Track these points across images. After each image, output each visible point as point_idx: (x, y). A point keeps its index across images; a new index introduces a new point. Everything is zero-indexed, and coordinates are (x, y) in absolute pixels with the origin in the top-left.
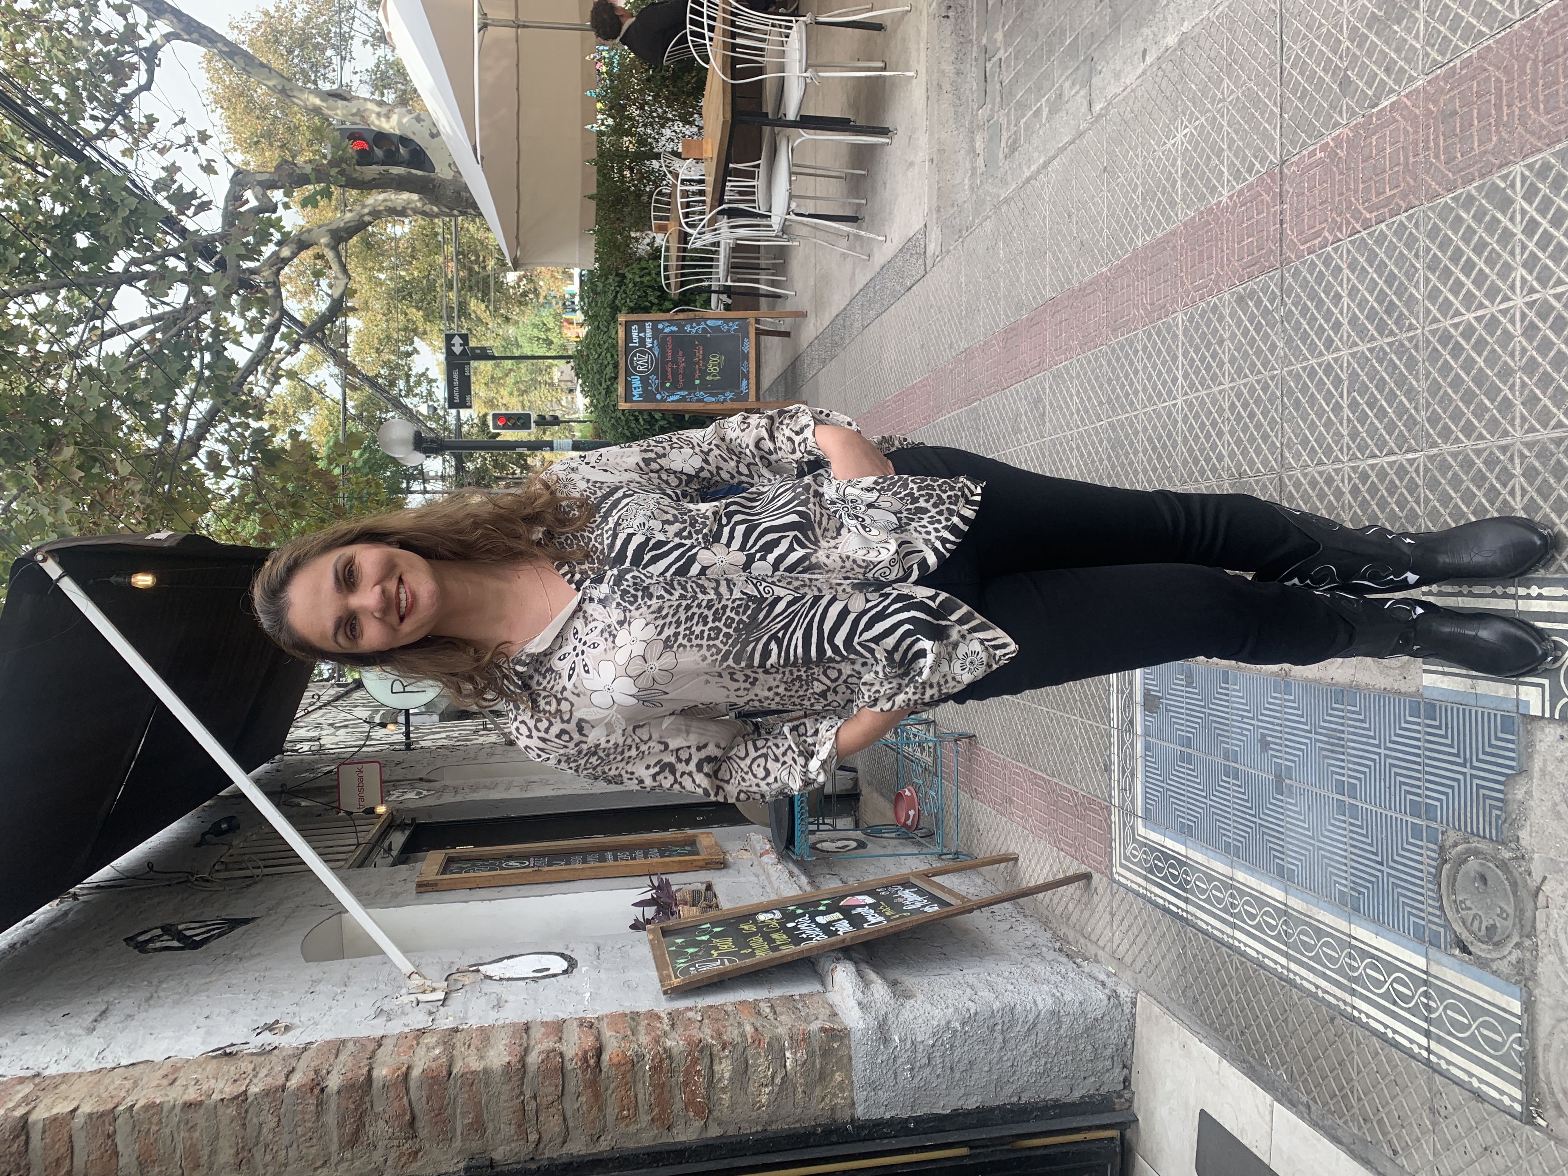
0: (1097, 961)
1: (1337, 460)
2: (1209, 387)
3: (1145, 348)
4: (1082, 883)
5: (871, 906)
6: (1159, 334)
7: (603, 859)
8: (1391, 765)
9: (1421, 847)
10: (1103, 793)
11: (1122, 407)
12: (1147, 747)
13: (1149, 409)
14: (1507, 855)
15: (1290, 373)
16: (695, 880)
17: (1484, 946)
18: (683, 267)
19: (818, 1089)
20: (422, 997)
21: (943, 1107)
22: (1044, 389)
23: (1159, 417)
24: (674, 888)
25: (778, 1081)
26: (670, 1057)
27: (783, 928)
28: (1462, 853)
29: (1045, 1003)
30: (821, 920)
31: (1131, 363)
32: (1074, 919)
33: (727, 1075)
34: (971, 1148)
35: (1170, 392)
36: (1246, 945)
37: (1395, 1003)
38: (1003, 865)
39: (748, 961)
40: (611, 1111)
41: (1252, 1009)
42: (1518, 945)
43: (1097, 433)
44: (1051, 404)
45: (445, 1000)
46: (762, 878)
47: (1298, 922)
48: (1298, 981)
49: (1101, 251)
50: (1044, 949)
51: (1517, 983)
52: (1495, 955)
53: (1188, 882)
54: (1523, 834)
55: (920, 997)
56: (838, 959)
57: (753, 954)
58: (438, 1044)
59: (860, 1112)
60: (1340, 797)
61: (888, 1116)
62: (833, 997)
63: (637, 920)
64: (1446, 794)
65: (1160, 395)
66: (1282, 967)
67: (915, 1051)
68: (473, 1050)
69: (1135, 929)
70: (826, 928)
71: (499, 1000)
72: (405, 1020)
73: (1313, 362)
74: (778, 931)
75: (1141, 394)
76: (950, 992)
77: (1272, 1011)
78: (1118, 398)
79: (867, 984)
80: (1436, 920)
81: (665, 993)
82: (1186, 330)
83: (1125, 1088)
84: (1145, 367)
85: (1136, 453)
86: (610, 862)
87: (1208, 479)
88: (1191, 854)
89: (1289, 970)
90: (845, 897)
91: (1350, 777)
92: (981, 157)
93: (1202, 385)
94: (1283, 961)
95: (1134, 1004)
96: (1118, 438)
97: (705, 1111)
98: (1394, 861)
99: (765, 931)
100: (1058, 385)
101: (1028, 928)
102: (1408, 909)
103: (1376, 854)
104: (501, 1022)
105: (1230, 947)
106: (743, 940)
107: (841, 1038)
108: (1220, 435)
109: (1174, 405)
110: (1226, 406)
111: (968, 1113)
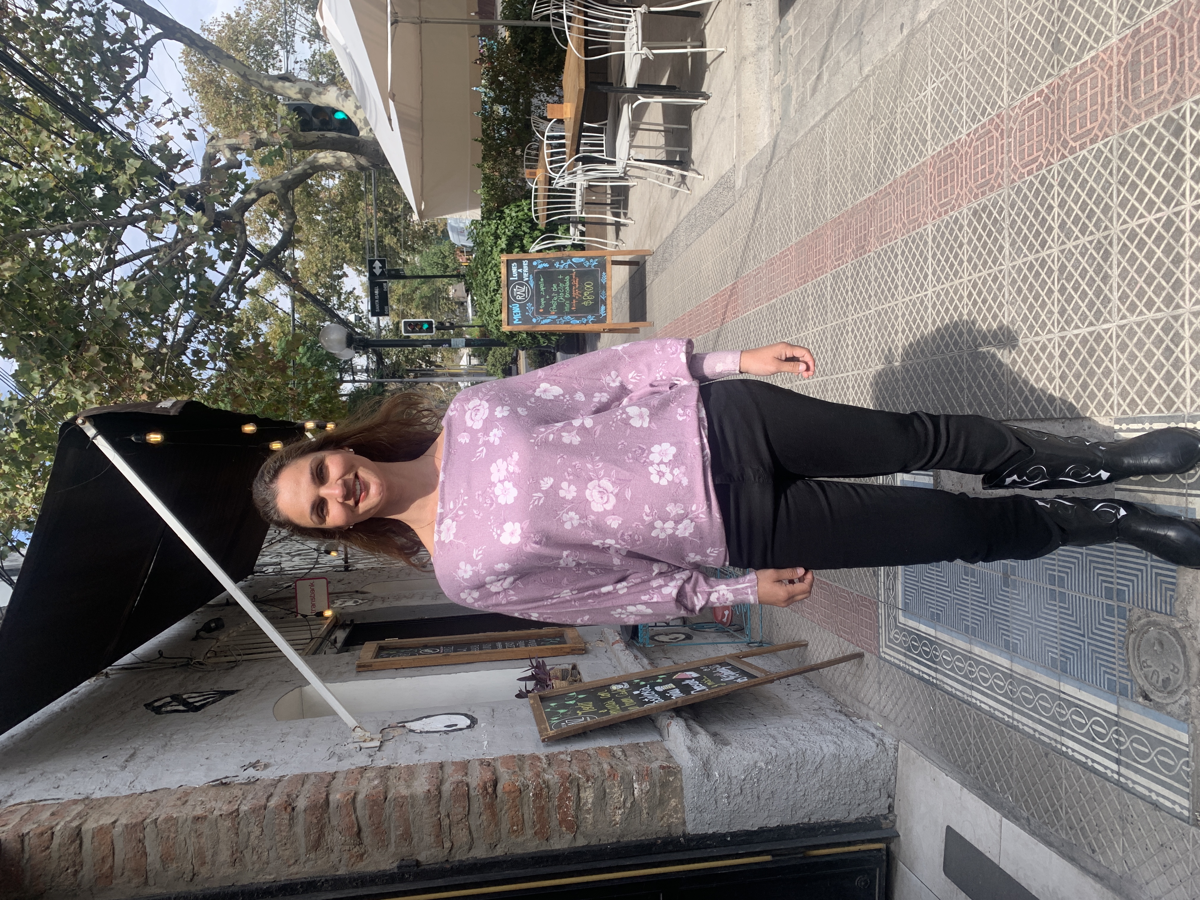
0: (868, 718)
1: (1050, 331)
2: (952, 281)
3: (903, 252)
4: (856, 661)
5: (696, 679)
6: (913, 241)
7: (494, 647)
8: (1091, 561)
9: (1113, 622)
10: (872, 592)
11: (886, 298)
13: (907, 299)
14: (1178, 625)
15: (1013, 267)
16: (564, 662)
17: (1160, 694)
18: (549, 203)
19: (658, 811)
20: (364, 745)
21: (752, 824)
22: (826, 287)
23: (914, 305)
24: (548, 668)
25: (628, 805)
26: (548, 787)
27: (630, 694)
28: (1144, 625)
29: (829, 749)
30: (658, 688)
31: (893, 265)
32: (851, 688)
33: (590, 801)
34: (773, 856)
35: (922, 286)
36: (981, 702)
37: (1094, 740)
38: (797, 650)
39: (605, 718)
40: (505, 826)
41: (986, 749)
42: (1186, 692)
44: (831, 299)
45: (380, 747)
46: (614, 660)
47: (1020, 682)
48: (1021, 726)
49: (869, 181)
50: (828, 711)
51: (1186, 720)
52: (1169, 701)
53: (936, 657)
54: (1191, 609)
55: (735, 744)
56: (672, 717)
57: (608, 713)
58: (376, 777)
59: (690, 829)
60: (1052, 587)
61: (710, 832)
62: (669, 744)
63: (520, 691)
64: (1132, 581)
65: (914, 288)
66: (1009, 716)
67: (730, 783)
68: (402, 782)
69: (897, 694)
70: (662, 695)
71: (420, 747)
72: (351, 761)
73: (1031, 258)
74: (626, 697)
75: (900, 288)
76: (756, 741)
77: (1001, 750)
78: (882, 291)
79: (695, 734)
80: (1125, 676)
81: (543, 741)
82: (934, 239)
83: (890, 812)
84: (903, 267)
85: (896, 333)
86: (501, 650)
87: (952, 351)
88: (940, 635)
89: (1014, 719)
90: (677, 673)
91: (1059, 571)
92: (777, 112)
93: (947, 280)
94: (1009, 712)
95: (897, 750)
96: (883, 322)
97: (574, 826)
98: (1093, 633)
99: (616, 697)
100: (836, 283)
101: (815, 696)
102: (1103, 669)
103: (1079, 629)
104: (422, 762)
105: (969, 704)
106: (600, 703)
107: (675, 774)
109: (926, 296)
110: (965, 294)
111: (771, 830)
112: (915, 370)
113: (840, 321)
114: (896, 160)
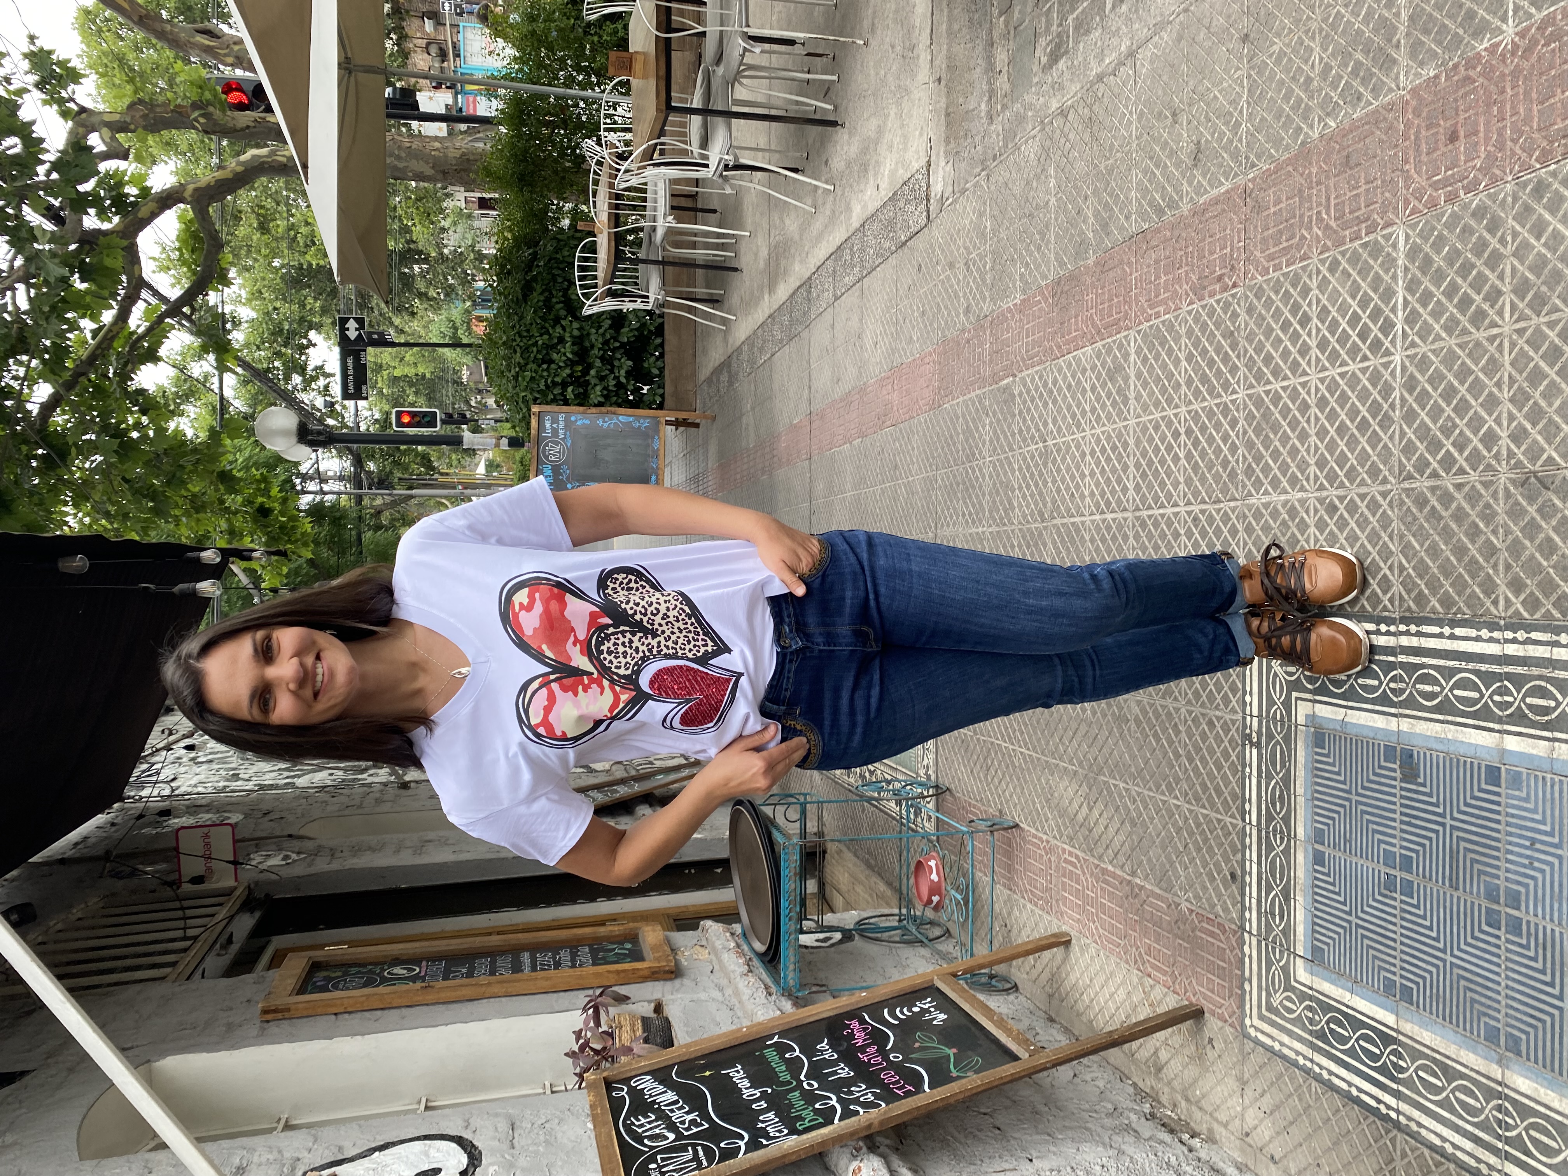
2: (1465, 332)
3: (1325, 283)
4: (1184, 1027)
6: (1354, 259)
7: (517, 964)
10: (1226, 910)
11: (1276, 373)
12: (1318, 859)
13: (1333, 372)
16: (643, 998)
22: (1126, 356)
23: (1353, 383)
31: (1296, 308)
35: (1376, 346)
43: (1226, 411)
44: (1139, 375)
50: (1134, 1117)
53: (1402, 1070)
69: (1287, 1113)
75: (1315, 352)
78: (1268, 359)
82: (1413, 253)
84: (1325, 311)
85: (1303, 436)
86: (527, 970)
87: (1462, 471)
88: (1410, 1029)
92: (1004, 75)
93: (1450, 331)
96: (1267, 415)
100: (1151, 347)
108: (1491, 403)
109: (1386, 365)
110: (1506, 359)
112: (1352, 508)
113: (1158, 415)
114: (1308, 108)
